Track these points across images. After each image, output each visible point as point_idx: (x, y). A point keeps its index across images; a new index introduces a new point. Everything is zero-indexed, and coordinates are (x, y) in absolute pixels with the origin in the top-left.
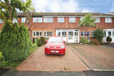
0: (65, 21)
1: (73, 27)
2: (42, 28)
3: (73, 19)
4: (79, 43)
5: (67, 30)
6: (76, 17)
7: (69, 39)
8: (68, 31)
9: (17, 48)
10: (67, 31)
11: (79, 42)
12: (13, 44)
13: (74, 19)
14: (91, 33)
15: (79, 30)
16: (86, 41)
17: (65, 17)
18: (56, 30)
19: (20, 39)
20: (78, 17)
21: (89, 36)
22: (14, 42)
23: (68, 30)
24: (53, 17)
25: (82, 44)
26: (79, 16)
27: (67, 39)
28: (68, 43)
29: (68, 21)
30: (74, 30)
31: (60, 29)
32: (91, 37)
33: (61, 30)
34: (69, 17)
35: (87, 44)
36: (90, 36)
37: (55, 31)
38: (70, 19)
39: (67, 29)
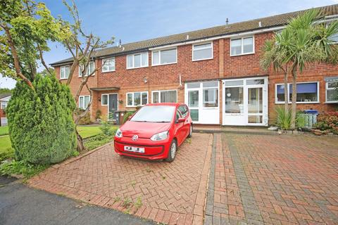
0: (216, 53)
1: (244, 70)
2: (148, 82)
3: (246, 44)
4: (267, 127)
5: (221, 84)
6: (256, 34)
7: (226, 112)
8: (224, 87)
9: (32, 133)
10: (221, 88)
11: (265, 123)
12: (24, 125)
13: (250, 43)
14: (327, 88)
15: (266, 79)
16: (293, 120)
17: (214, 41)
18: (186, 85)
19: (39, 111)
20: (267, 33)
21: (318, 102)
22: (25, 119)
23: (223, 81)
24: (178, 46)
25: (277, 130)
26: (268, 27)
27: (221, 112)
28: (223, 124)
29: (227, 52)
30: (245, 80)
31: (196, 81)
32: (327, 102)
33: (201, 84)
34: (229, 39)
35: (296, 132)
36: (322, 99)
37: (183, 89)
38: (233, 44)
39: (220, 80)
